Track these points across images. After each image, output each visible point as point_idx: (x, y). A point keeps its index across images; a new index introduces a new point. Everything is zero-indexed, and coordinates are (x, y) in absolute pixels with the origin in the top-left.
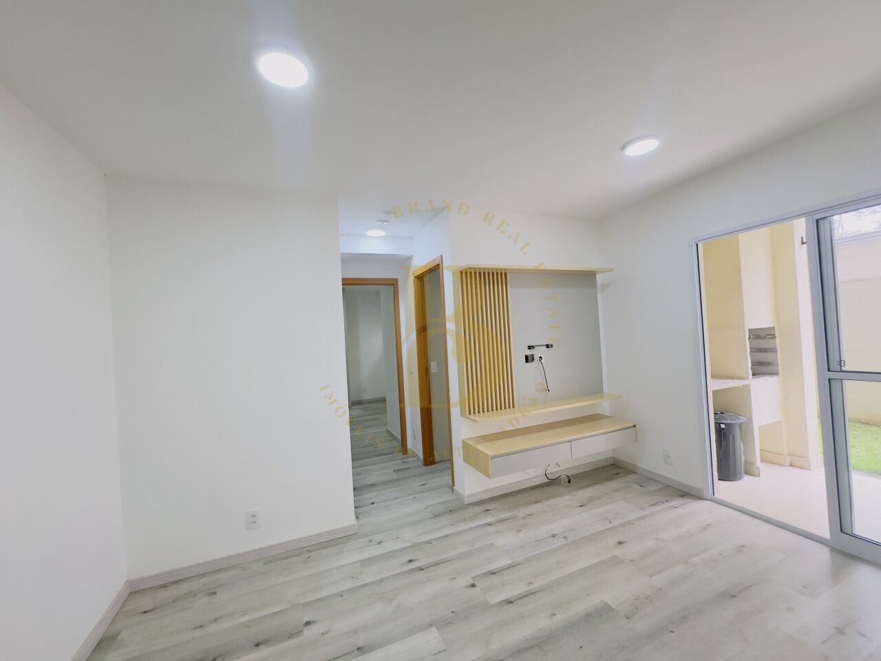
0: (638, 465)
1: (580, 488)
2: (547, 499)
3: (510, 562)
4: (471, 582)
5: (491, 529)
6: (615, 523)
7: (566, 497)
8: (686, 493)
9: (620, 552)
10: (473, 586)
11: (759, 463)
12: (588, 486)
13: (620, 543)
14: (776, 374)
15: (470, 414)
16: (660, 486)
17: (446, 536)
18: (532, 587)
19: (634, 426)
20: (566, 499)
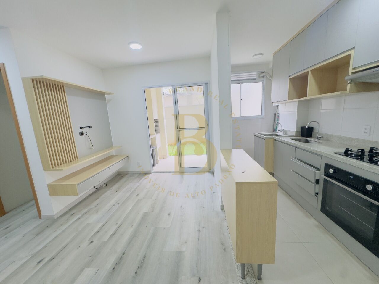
0: (128, 171)
1: (112, 186)
2: (101, 196)
3: (102, 224)
4: (90, 241)
5: (82, 219)
6: (132, 191)
7: (109, 191)
8: (146, 174)
9: (139, 197)
10: (92, 242)
11: (159, 160)
12: (114, 185)
13: (138, 195)
14: (159, 133)
15: (53, 168)
16: (137, 175)
17: (56, 237)
18: (118, 224)
19: (128, 156)
20: (109, 192)
